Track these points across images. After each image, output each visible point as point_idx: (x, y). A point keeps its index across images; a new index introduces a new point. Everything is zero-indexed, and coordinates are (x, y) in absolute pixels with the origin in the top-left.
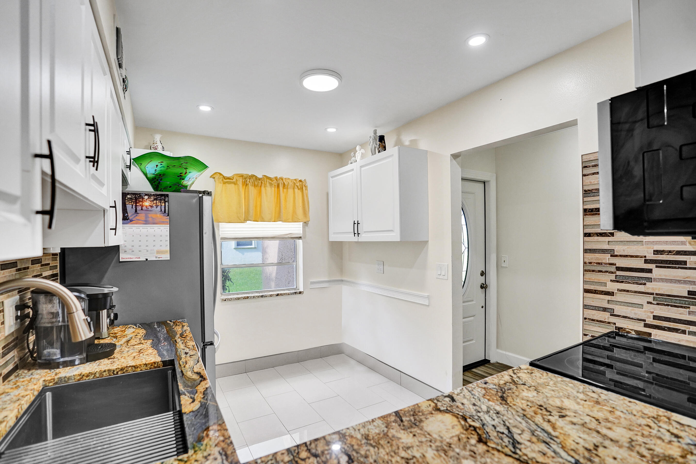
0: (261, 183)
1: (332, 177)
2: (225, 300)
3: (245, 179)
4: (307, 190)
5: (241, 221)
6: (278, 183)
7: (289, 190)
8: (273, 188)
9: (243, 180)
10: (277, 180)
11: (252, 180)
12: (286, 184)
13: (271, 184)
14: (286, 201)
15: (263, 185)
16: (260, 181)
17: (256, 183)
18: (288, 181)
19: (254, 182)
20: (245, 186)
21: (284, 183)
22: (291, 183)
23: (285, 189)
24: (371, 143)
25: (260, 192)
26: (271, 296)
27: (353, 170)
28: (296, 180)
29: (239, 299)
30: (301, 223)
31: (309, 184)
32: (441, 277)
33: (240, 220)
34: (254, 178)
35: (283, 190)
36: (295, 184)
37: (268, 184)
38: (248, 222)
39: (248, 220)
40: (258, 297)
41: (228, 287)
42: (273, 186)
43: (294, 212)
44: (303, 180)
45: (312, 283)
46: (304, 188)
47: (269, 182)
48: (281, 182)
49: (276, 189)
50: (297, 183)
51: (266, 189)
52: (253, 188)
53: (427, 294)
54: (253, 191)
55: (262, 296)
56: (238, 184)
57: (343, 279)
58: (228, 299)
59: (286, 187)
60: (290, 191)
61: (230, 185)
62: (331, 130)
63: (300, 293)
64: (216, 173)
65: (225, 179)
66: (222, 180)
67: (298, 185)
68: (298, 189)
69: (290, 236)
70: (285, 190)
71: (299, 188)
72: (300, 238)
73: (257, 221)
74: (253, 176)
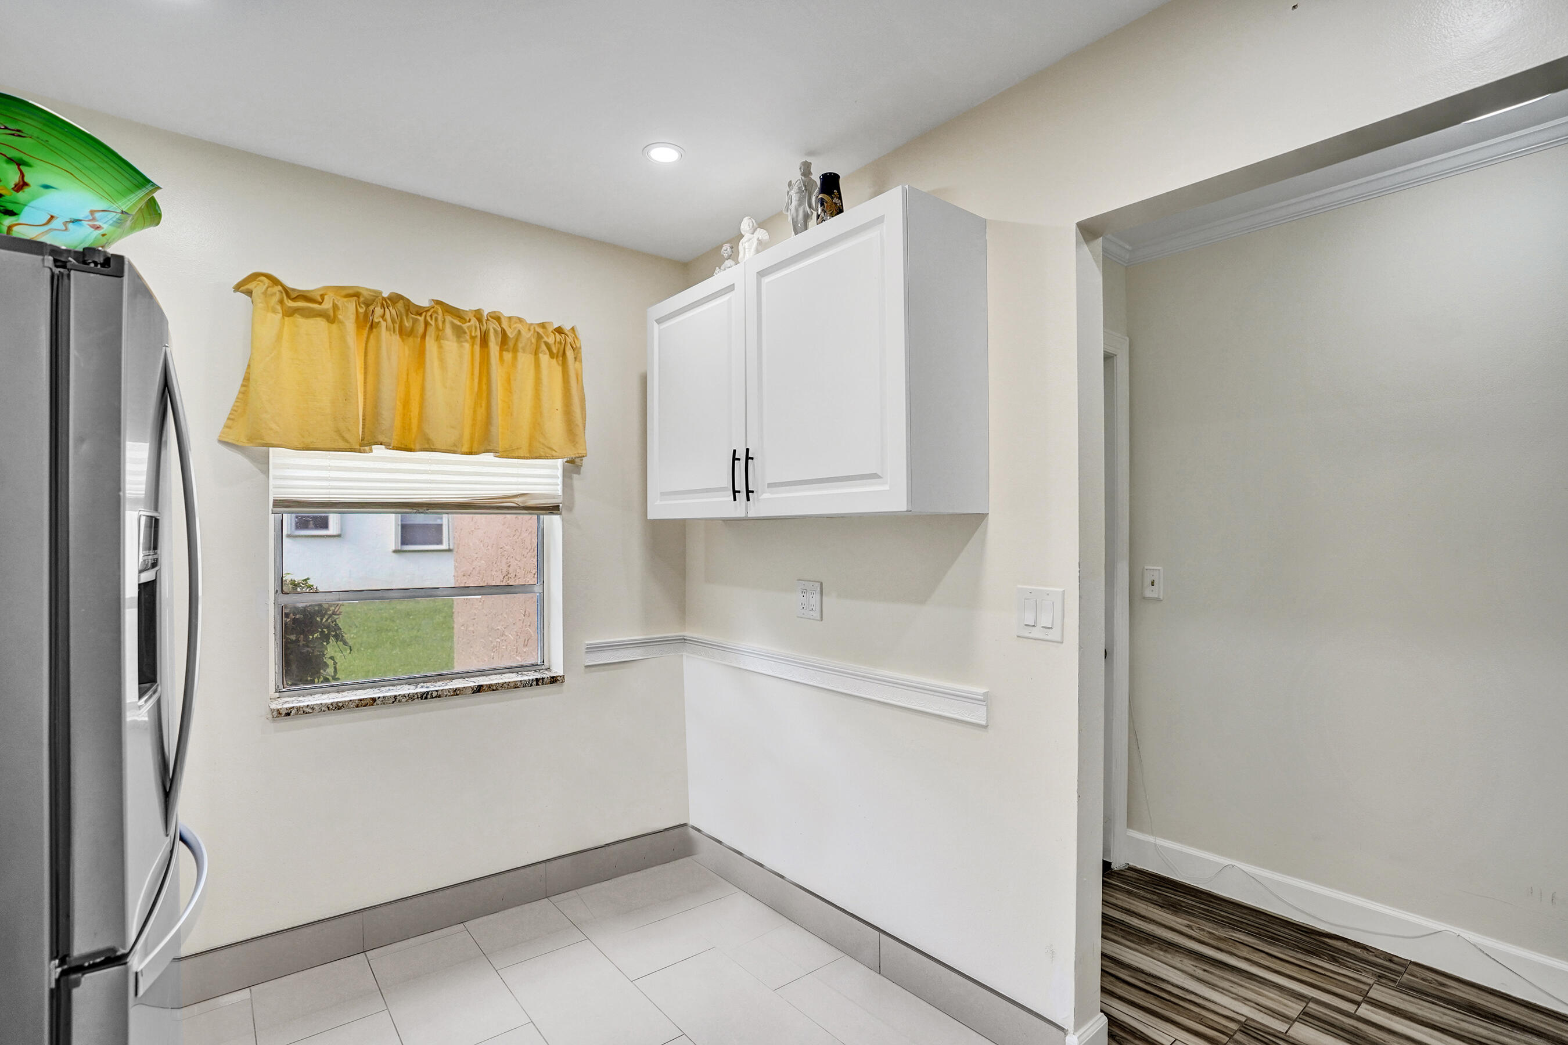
0: (427, 324)
1: (659, 321)
2: (288, 714)
3: (367, 305)
4: (581, 361)
5: (347, 446)
6: (484, 328)
7: (520, 354)
8: (467, 346)
9: (361, 310)
10: (480, 320)
11: (393, 312)
12: (511, 334)
13: (459, 332)
14: (509, 390)
15: (431, 331)
16: (421, 319)
17: (408, 324)
18: (519, 326)
19: (401, 321)
20: (366, 332)
21: (504, 332)
22: (526, 335)
23: (507, 350)
24: (795, 203)
25: (421, 354)
26: (456, 692)
27: (731, 288)
28: (543, 325)
29: (338, 707)
30: (559, 463)
31: (586, 341)
32: (1036, 633)
33: (346, 441)
34: (400, 305)
35: (501, 356)
36: (539, 337)
37: (448, 331)
38: (378, 451)
39: (376, 443)
40: (411, 698)
42: (468, 337)
43: (537, 425)
44: (567, 327)
45: (592, 649)
46: (570, 353)
47: (452, 323)
48: (493, 325)
49: (477, 348)
50: (548, 336)
51: (440, 347)
52: (396, 338)
53: (982, 690)
54: (390, 343)
55: (424, 696)
56: (340, 322)
57: (688, 634)
58: (298, 709)
59: (511, 344)
60: (525, 360)
61: (311, 321)
62: (664, 155)
63: (554, 680)
64: (255, 276)
65: (294, 299)
66: (281, 302)
67: (551, 340)
68: (552, 355)
69: (519, 501)
70: (508, 356)
71: (555, 351)
72: (554, 509)
73: (410, 450)
74: (396, 299)
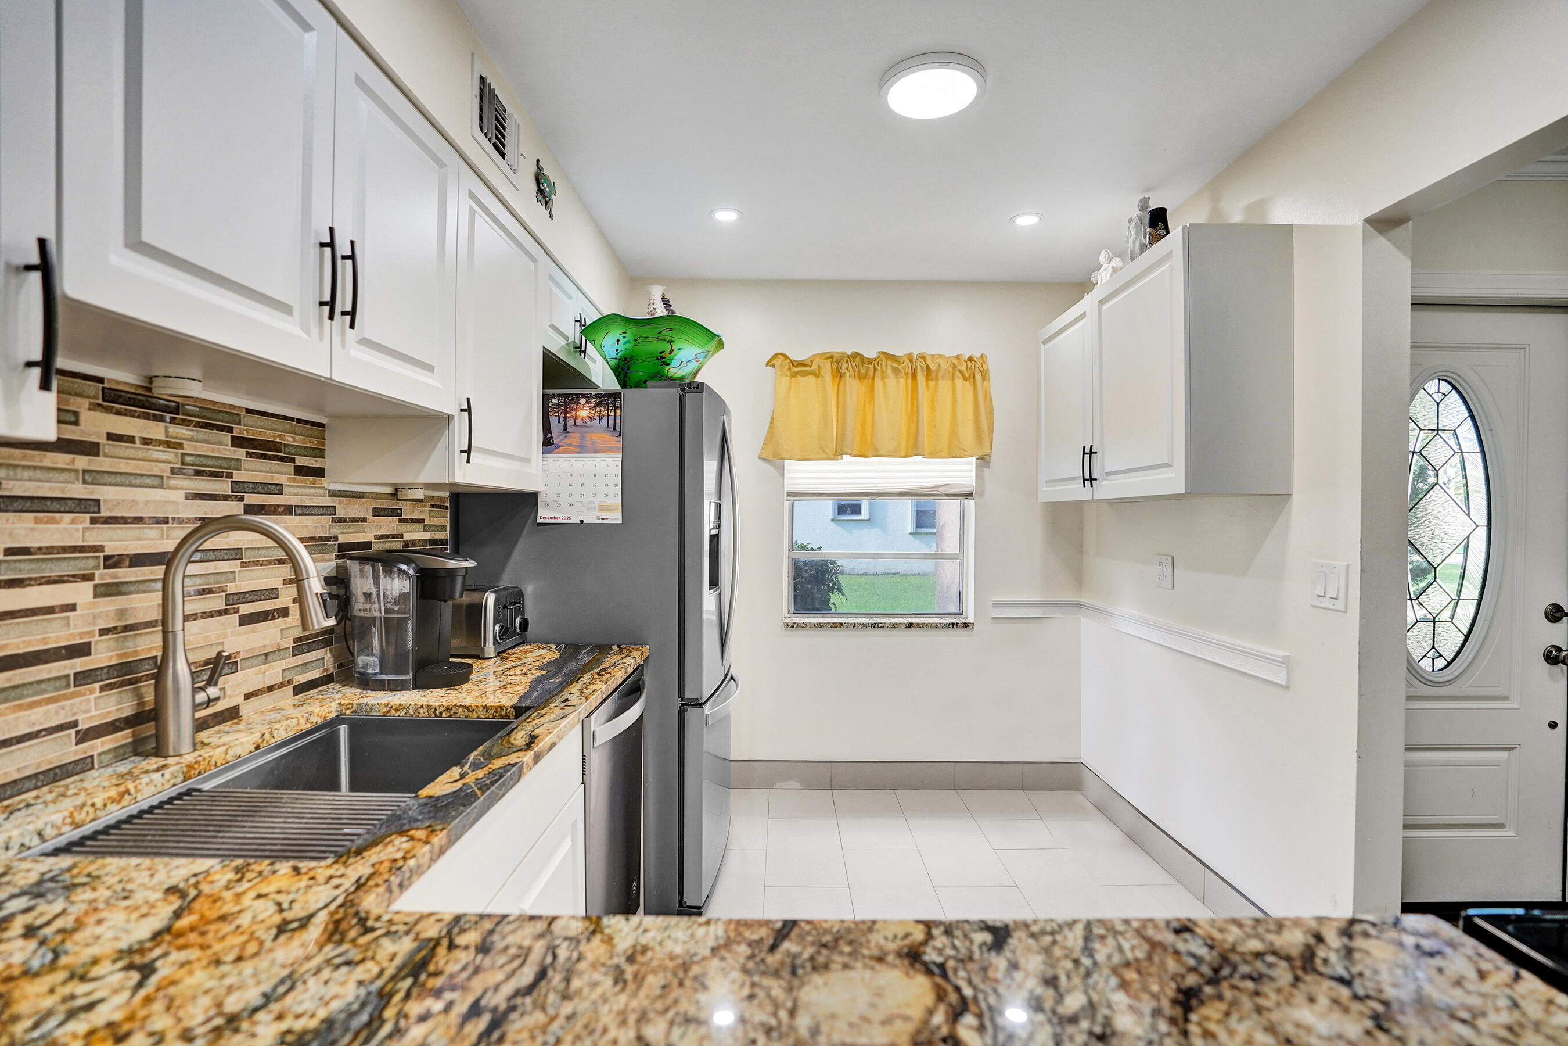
0: (875, 369)
1: (1045, 342)
2: (792, 627)
3: (838, 362)
4: (989, 380)
5: (825, 456)
6: (914, 366)
7: (940, 382)
8: (902, 381)
9: (834, 367)
10: (911, 361)
11: (854, 364)
12: (933, 367)
13: (897, 372)
14: (933, 408)
15: (879, 373)
16: (871, 366)
17: (863, 371)
18: (939, 360)
19: (859, 370)
20: (837, 380)
21: (928, 367)
22: (944, 366)
23: (932, 380)
24: (1133, 236)
25: (872, 390)
26: (894, 626)
27: (1084, 315)
28: (958, 357)
29: (821, 626)
30: (974, 458)
31: (992, 365)
32: (1326, 603)
33: (826, 453)
34: (858, 359)
35: (927, 384)
36: (954, 366)
37: (890, 371)
38: (846, 458)
39: (843, 454)
40: (865, 626)
41: (834, 603)
42: (903, 375)
43: (954, 433)
44: (977, 355)
45: (997, 605)
46: (978, 376)
47: (892, 366)
48: (920, 365)
49: (910, 381)
50: (960, 365)
51: (884, 384)
52: (856, 382)
53: (1282, 653)
54: (853, 387)
55: (873, 626)
56: (822, 376)
57: (1082, 600)
58: (798, 624)
59: (934, 375)
60: (944, 385)
61: (806, 378)
62: (1027, 221)
63: (966, 626)
64: (777, 355)
65: (796, 366)
66: (789, 369)
67: (963, 368)
68: (965, 379)
69: (942, 490)
70: (932, 383)
71: (967, 375)
72: (969, 495)
73: (866, 457)
74: (856, 355)
